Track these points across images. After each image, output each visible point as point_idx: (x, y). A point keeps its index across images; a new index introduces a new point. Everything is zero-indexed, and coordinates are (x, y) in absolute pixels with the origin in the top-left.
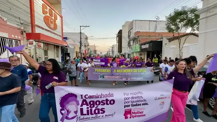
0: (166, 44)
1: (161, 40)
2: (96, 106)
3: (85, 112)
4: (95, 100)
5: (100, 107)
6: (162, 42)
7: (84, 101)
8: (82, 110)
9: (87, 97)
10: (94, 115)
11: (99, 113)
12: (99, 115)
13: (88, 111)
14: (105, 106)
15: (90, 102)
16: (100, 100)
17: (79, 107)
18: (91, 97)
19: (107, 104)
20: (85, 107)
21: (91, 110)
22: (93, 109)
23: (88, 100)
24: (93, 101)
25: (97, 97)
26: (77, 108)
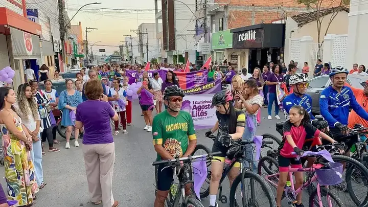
0: (293, 31)
1: (283, 23)
2: (202, 110)
3: (195, 114)
4: (201, 105)
5: (204, 110)
6: (284, 25)
7: (195, 106)
8: (193, 112)
9: (197, 103)
10: (200, 117)
11: (203, 115)
12: (203, 117)
13: (196, 113)
14: (208, 110)
15: (198, 107)
16: (205, 104)
17: (191, 111)
18: (199, 103)
19: (209, 108)
20: (195, 110)
21: (199, 113)
22: (200, 112)
23: (197, 105)
24: (200, 106)
25: (203, 102)
26: (190, 112)
